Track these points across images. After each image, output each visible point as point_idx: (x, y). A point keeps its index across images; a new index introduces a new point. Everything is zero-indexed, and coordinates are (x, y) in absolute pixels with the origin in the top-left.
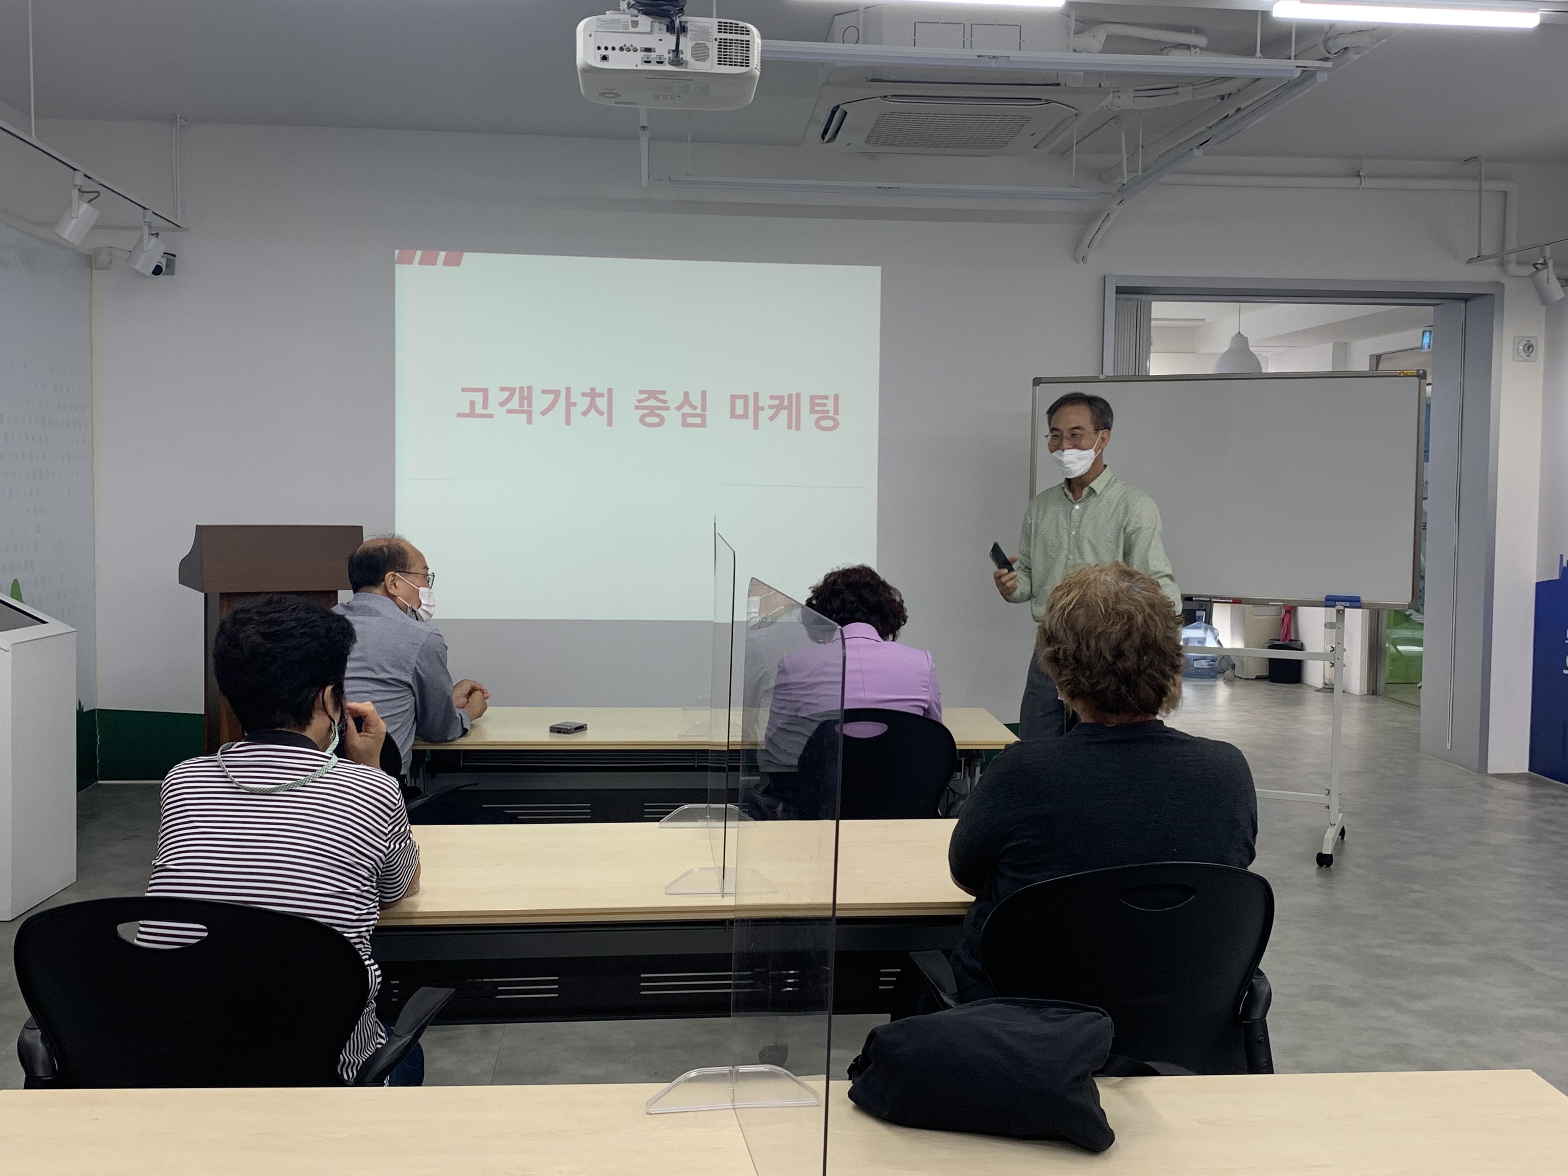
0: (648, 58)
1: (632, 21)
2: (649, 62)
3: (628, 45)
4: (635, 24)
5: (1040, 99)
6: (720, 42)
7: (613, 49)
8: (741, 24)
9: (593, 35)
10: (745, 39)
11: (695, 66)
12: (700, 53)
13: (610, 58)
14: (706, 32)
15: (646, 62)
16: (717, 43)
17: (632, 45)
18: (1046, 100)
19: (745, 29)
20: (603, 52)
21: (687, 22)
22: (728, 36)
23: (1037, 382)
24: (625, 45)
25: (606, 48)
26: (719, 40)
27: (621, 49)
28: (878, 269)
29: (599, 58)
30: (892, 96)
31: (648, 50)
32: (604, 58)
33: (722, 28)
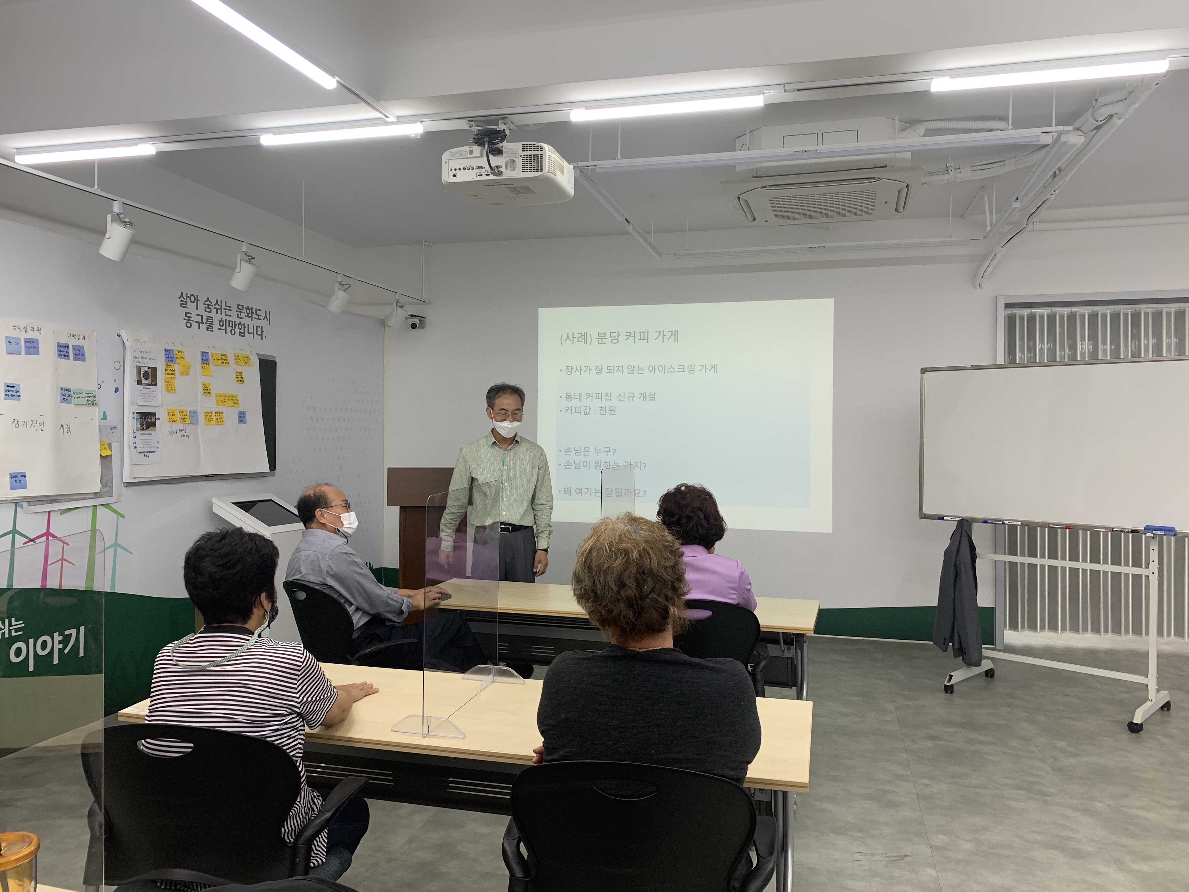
0: (480, 173)
1: (470, 150)
2: (481, 175)
3: (468, 166)
4: (471, 152)
5: (874, 178)
6: (523, 157)
7: (460, 169)
8: (537, 144)
9: (447, 162)
10: (539, 154)
11: (507, 175)
12: (511, 166)
13: (458, 176)
14: (514, 152)
15: (479, 175)
16: (522, 158)
17: (470, 166)
18: (879, 178)
19: (539, 147)
20: (454, 172)
21: (502, 147)
22: (529, 153)
23: (924, 371)
24: (466, 166)
25: (456, 169)
26: (523, 156)
27: (464, 169)
28: (831, 301)
29: (451, 176)
30: (769, 186)
31: (480, 168)
32: (454, 176)
33: (525, 148)
